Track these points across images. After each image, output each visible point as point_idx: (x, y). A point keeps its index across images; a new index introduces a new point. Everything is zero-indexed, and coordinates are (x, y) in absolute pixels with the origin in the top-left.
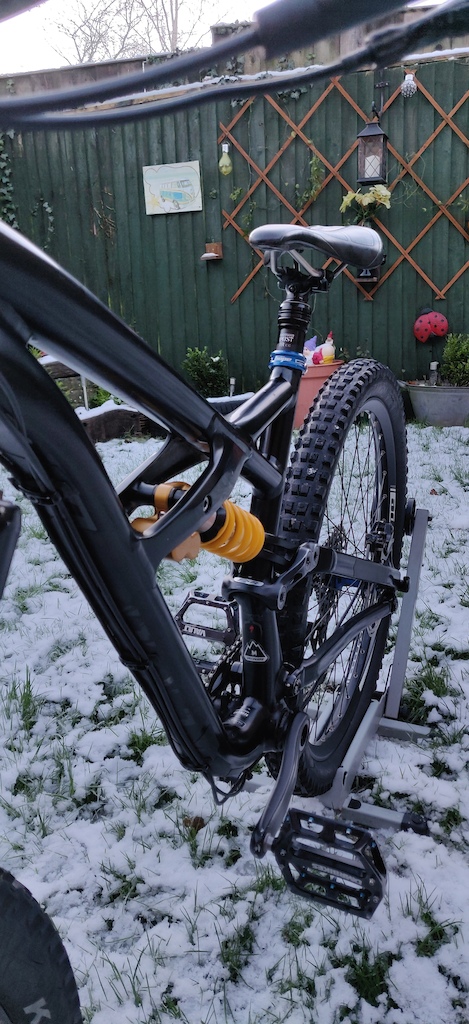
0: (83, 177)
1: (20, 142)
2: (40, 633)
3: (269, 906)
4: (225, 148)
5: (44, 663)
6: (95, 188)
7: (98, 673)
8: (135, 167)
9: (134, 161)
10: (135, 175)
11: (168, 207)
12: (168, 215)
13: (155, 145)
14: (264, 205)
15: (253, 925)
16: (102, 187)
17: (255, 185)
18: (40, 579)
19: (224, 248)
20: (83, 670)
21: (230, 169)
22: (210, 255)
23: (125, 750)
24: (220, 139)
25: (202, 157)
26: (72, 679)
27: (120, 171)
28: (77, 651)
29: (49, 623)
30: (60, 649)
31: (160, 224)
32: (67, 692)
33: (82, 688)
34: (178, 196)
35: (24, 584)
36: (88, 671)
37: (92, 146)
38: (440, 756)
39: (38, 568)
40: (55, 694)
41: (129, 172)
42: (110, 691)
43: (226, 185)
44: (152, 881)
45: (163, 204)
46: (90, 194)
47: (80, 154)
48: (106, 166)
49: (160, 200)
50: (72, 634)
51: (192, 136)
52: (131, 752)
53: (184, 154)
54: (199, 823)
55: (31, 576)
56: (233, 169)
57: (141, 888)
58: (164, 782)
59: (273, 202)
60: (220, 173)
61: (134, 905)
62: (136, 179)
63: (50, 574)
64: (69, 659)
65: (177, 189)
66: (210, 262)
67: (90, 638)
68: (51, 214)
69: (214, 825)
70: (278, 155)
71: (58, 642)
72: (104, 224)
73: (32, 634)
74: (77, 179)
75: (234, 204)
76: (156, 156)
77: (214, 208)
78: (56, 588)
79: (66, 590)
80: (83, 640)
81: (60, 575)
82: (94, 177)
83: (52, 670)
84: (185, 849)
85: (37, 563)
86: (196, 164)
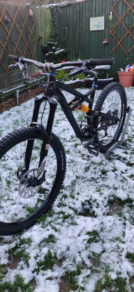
0: (75, 20)
1: (60, 11)
2: (61, 127)
3: (93, 165)
4: (111, 13)
5: (61, 132)
6: (78, 23)
7: (71, 134)
8: (88, 18)
9: (88, 16)
10: (88, 20)
11: (95, 29)
12: (95, 31)
13: (93, 12)
14: (120, 29)
15: (90, 167)
16: (79, 23)
17: (118, 23)
18: (61, 118)
19: (109, 40)
20: (68, 134)
21: (112, 19)
22: (105, 42)
23: (74, 146)
24: (110, 10)
25: (105, 15)
26: (66, 135)
27: (84, 19)
28: (67, 131)
29: (62, 126)
30: (64, 130)
31: (93, 33)
32: (65, 137)
33: (68, 136)
34: (98, 26)
35: (58, 119)
36: (69, 134)
37: (78, 12)
38: (126, 151)
39: (60, 116)
40: (63, 137)
41: (86, 19)
42: (72, 137)
43: (111, 23)
44: (76, 161)
45: (94, 28)
46: (76, 25)
47: (75, 14)
48: (81, 17)
49: (94, 27)
50: (66, 128)
51: (103, 9)
52: (75, 146)
53: (101, 14)
54: (84, 155)
55: (59, 117)
56: (113, 19)
57: (74, 161)
58: (80, 150)
59: (122, 28)
60: (109, 20)
61: (73, 163)
62: (88, 21)
63: (63, 117)
64: (65, 132)
65: (98, 24)
66: (105, 44)
67: (69, 129)
68: (67, 30)
69: (86, 155)
70: (125, 15)
71: (64, 129)
72: (80, 33)
73: (59, 128)
74: (73, 21)
75: (112, 28)
76: (93, 15)
77: (107, 29)
78: (64, 120)
79: (66, 120)
80: (68, 129)
81: (65, 118)
82: (78, 20)
83: (63, 133)
84: (81, 158)
85: (60, 115)
86: (103, 17)
